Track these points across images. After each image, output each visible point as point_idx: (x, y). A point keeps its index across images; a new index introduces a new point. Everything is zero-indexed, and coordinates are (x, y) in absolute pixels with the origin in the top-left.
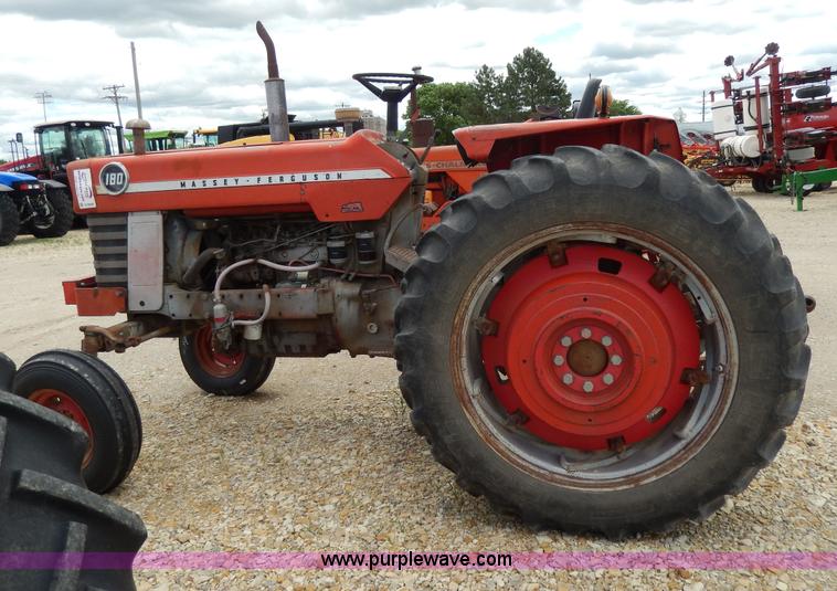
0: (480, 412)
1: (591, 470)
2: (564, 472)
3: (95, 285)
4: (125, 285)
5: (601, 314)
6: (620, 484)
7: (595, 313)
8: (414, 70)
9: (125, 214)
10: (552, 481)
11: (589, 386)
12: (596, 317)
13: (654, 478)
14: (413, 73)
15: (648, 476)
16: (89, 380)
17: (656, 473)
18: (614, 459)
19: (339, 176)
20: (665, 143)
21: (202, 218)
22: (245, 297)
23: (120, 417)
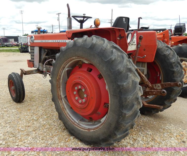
0: (64, 102)
1: (84, 124)
2: (77, 122)
3: (31, 61)
4: (33, 62)
5: (81, 82)
6: (86, 130)
7: (80, 82)
8: (84, 14)
9: (34, 47)
10: (74, 124)
11: (80, 101)
12: (80, 83)
13: (92, 131)
14: (83, 16)
15: (91, 130)
16: (15, 79)
17: (93, 129)
18: (91, 123)
19: (65, 41)
20: (123, 36)
21: (46, 49)
22: (50, 67)
23: (19, 87)
